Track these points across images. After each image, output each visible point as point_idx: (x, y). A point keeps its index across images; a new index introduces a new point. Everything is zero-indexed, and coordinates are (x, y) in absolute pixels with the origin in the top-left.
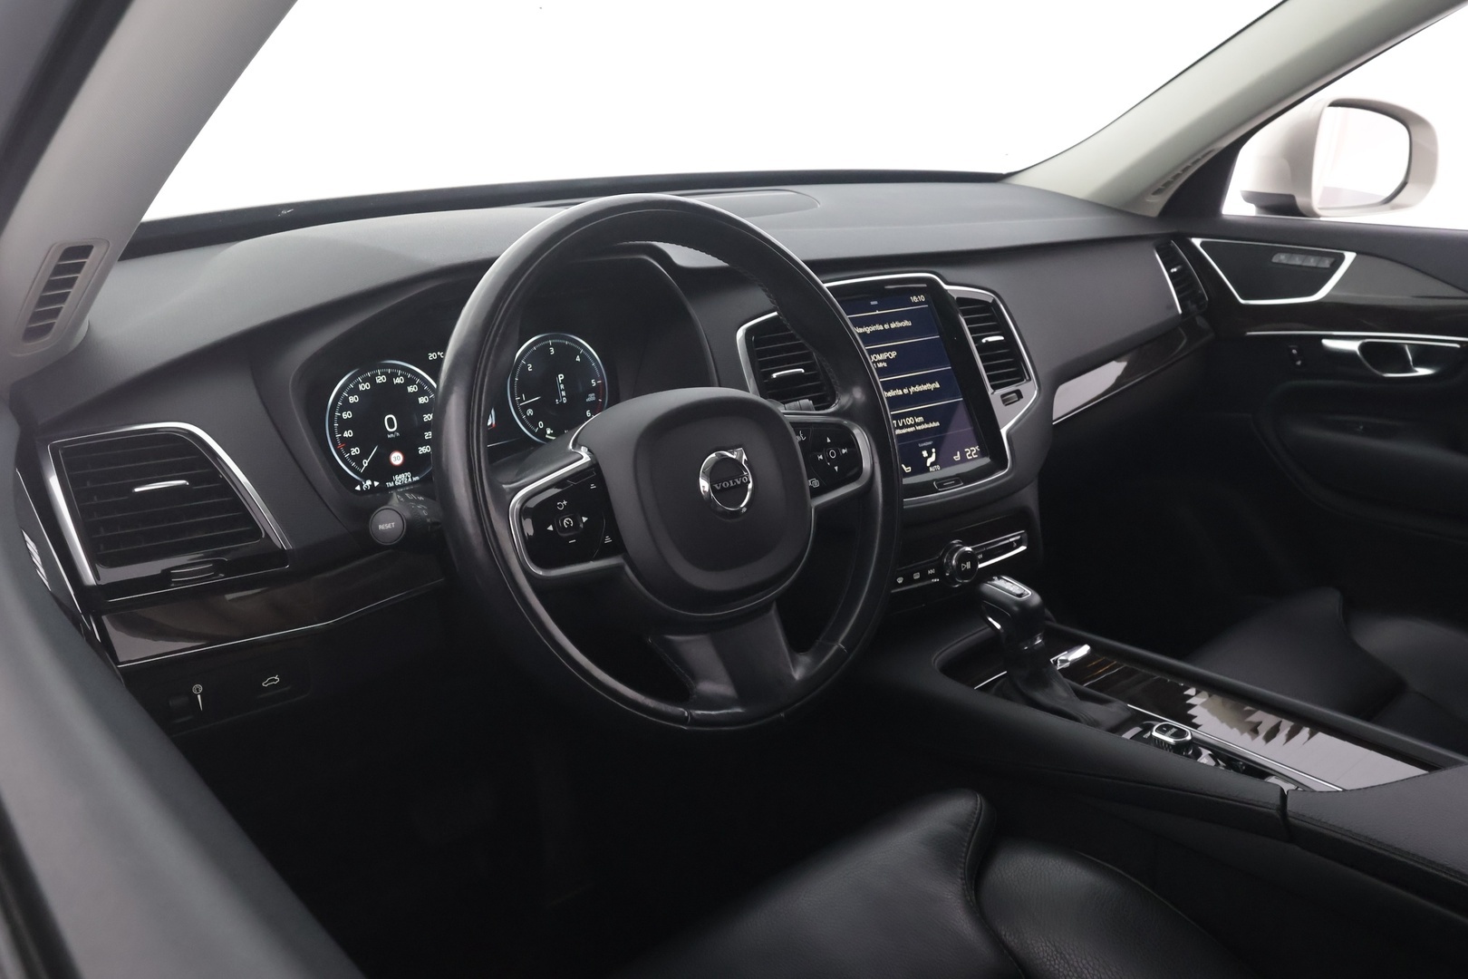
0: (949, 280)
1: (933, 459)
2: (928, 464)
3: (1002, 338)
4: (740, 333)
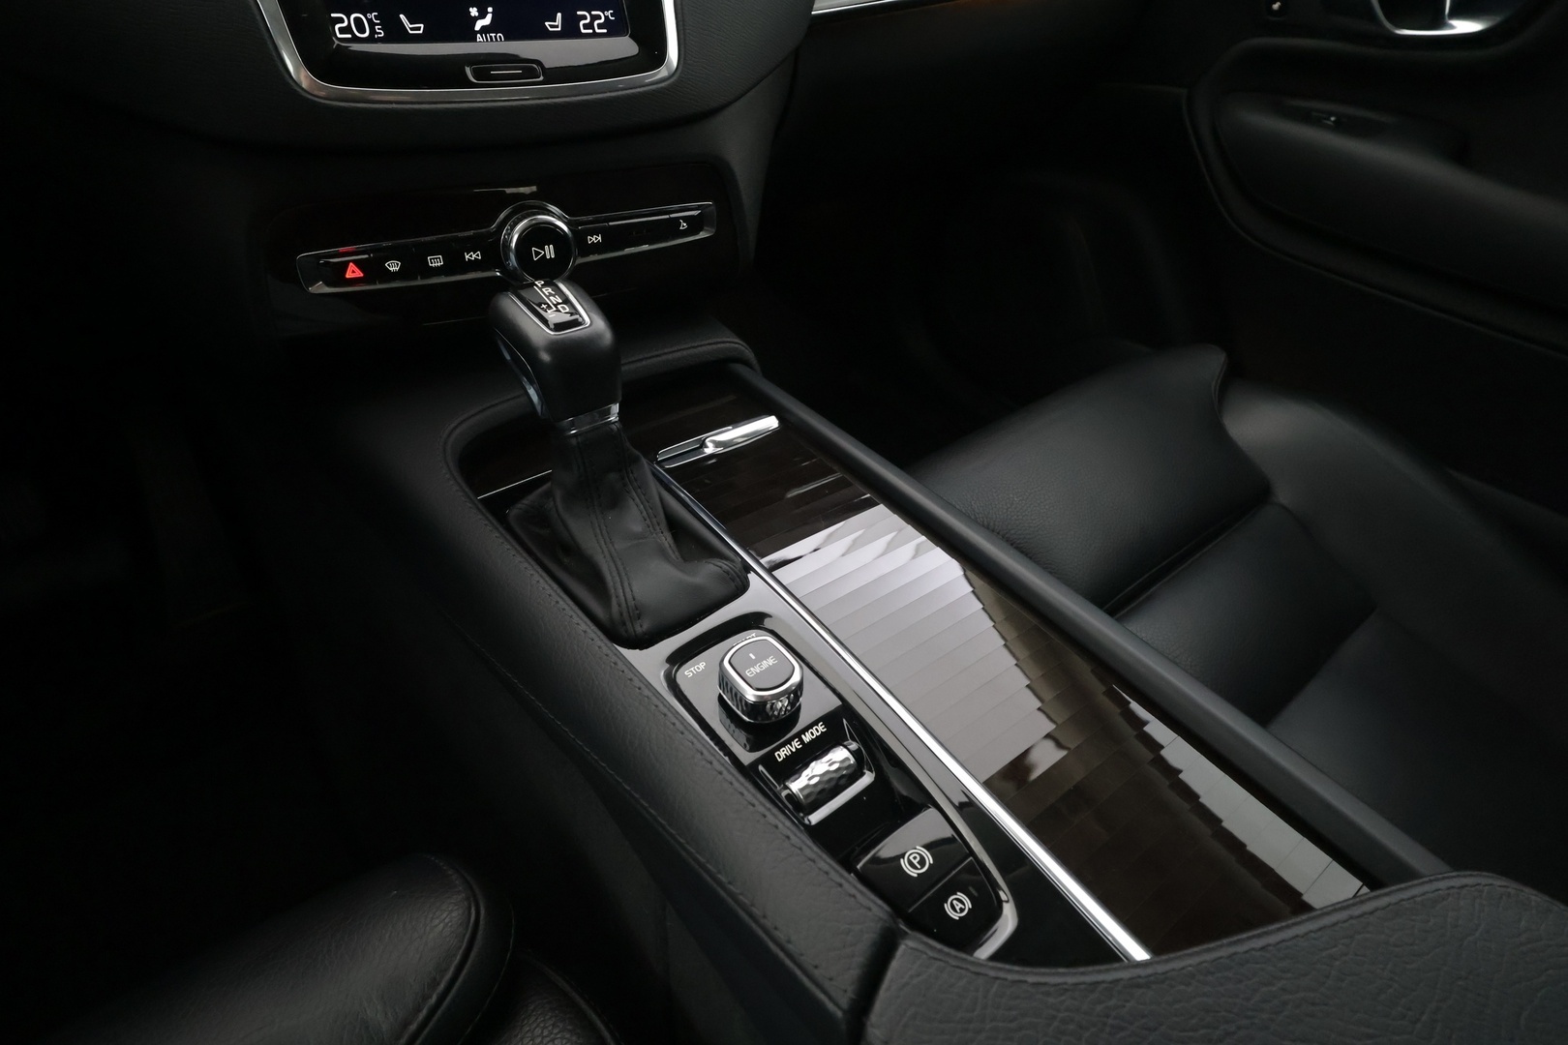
1: (487, 21)
2: (477, 27)
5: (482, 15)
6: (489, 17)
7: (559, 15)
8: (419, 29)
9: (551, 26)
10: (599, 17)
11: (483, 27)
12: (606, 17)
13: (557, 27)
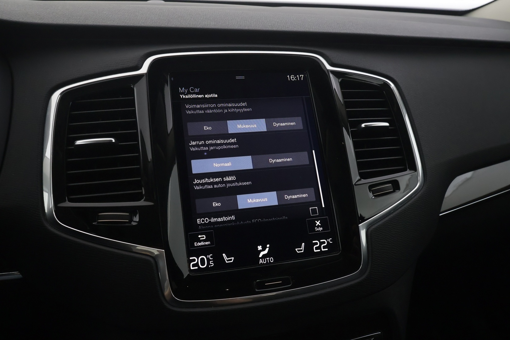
0: (335, 61)
1: (266, 252)
2: (260, 256)
3: (387, 124)
4: (55, 97)
5: (264, 249)
6: (267, 249)
7: (303, 244)
8: (231, 260)
9: (298, 250)
10: (324, 243)
11: (263, 255)
12: (328, 242)
13: (302, 250)
